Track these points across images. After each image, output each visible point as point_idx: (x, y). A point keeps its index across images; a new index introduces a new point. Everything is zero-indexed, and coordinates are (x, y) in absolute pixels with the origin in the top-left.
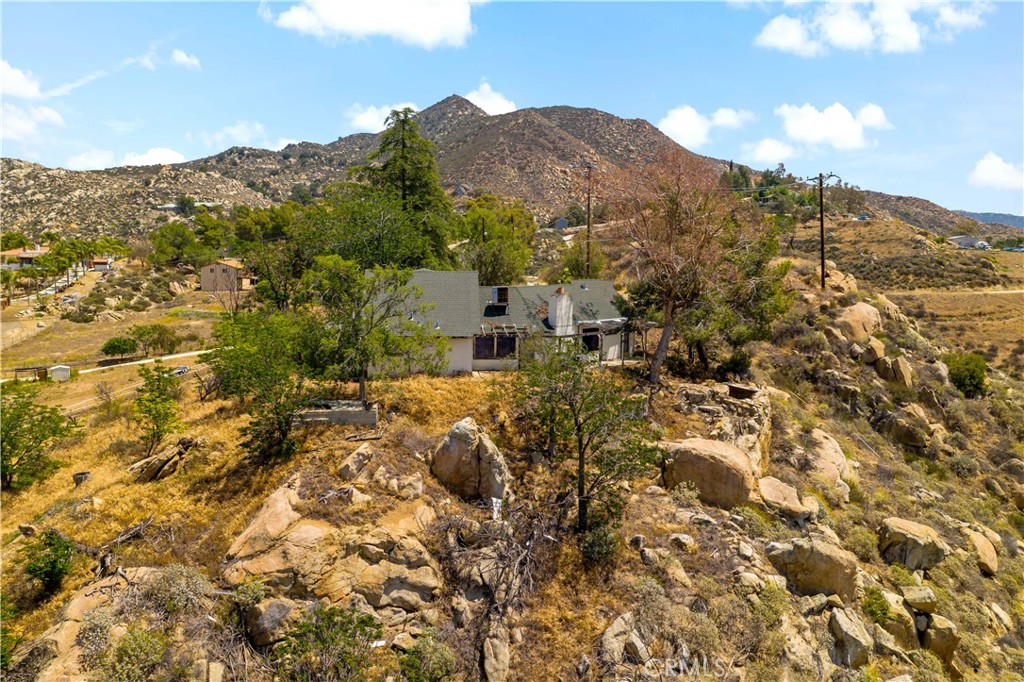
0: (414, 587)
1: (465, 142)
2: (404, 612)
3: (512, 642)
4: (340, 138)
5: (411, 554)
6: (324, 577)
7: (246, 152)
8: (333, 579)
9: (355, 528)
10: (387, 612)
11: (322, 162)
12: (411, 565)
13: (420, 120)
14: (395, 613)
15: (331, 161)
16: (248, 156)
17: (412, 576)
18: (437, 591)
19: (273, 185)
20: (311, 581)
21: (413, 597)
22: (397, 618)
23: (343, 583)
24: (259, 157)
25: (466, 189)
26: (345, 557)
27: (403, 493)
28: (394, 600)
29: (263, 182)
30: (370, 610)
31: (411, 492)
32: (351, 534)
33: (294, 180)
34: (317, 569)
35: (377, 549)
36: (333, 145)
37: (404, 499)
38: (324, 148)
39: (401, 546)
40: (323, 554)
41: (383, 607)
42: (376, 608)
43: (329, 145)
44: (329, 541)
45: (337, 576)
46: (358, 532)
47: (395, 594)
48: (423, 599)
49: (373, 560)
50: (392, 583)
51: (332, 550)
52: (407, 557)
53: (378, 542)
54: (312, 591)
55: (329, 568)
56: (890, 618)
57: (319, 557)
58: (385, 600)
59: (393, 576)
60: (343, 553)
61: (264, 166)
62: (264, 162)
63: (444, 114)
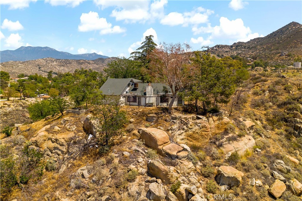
0: (60, 150)
1: (290, 38)
2: (57, 155)
3: (67, 166)
4: (251, 40)
5: (61, 143)
6: (41, 144)
7: (220, 46)
8: (44, 144)
9: (52, 135)
10: (53, 154)
11: (242, 48)
12: (60, 145)
13: (279, 31)
14: (55, 155)
15: (245, 47)
16: (220, 47)
17: (61, 148)
18: (65, 152)
19: (225, 55)
20: (39, 144)
21: (59, 152)
22: (55, 156)
23: (46, 146)
24: (224, 47)
25: (285, 54)
26: (48, 140)
27: (69, 130)
28: (56, 152)
29: (222, 55)
30: (50, 153)
31: (72, 130)
32: (50, 136)
33: (232, 53)
34: (41, 141)
35: (54, 140)
36: (248, 42)
37: (69, 131)
38: (245, 43)
39: (59, 141)
40: (43, 139)
41: (53, 153)
42: (52, 153)
43: (247, 42)
44: (45, 136)
45: (45, 144)
46: (52, 136)
47: (56, 151)
48: (62, 153)
49: (53, 142)
50: (55, 148)
51: (45, 138)
52: (60, 143)
53: (54, 138)
54: (39, 146)
55: (43, 142)
56: (177, 191)
57: (42, 139)
58: (54, 151)
59: (55, 146)
60: (48, 139)
61: (225, 50)
62: (225, 49)
63: (288, 29)
